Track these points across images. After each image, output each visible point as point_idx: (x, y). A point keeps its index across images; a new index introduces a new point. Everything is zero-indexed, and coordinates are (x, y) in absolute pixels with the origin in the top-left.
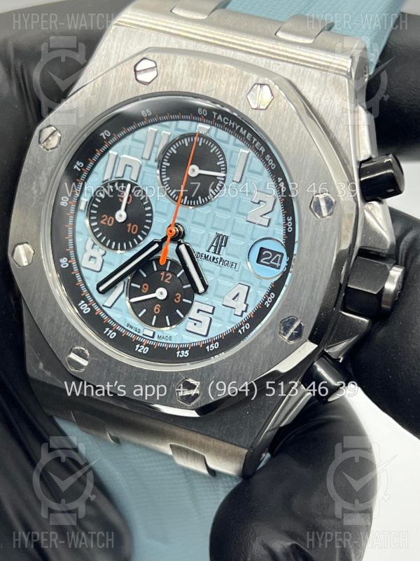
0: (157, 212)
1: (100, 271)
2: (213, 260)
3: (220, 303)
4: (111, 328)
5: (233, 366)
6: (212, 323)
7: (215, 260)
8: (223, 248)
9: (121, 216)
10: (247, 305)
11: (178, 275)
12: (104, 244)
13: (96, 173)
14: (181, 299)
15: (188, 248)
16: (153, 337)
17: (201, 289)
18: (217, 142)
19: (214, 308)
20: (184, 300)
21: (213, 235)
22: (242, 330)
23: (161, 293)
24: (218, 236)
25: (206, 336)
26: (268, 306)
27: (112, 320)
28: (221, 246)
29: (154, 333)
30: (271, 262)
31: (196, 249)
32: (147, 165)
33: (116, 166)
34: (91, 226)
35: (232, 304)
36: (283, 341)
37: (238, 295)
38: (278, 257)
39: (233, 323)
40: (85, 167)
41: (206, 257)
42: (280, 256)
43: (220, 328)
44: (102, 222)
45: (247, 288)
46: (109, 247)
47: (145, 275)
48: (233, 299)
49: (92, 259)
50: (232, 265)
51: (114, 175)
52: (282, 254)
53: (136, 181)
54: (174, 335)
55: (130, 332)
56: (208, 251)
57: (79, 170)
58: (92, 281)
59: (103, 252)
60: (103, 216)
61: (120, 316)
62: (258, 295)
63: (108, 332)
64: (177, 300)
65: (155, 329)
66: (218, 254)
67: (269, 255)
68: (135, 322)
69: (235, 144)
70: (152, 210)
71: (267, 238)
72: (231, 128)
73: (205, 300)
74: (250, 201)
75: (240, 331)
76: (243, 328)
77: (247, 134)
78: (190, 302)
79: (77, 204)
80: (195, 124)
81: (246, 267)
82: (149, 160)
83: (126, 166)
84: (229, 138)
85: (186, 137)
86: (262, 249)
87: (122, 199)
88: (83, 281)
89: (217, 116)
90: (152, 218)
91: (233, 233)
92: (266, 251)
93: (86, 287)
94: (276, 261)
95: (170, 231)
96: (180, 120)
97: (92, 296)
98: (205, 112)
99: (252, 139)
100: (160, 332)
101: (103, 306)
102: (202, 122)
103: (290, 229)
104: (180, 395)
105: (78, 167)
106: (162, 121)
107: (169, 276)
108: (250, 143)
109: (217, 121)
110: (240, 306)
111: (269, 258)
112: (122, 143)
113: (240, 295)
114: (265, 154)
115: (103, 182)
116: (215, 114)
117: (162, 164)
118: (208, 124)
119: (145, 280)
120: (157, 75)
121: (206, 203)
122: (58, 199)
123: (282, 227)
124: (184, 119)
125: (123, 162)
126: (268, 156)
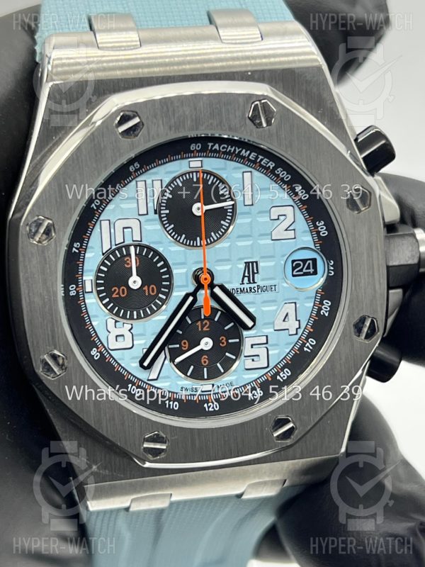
0: (173, 264)
1: (133, 346)
2: (251, 290)
3: (272, 330)
6: (270, 352)
7: (253, 290)
8: (256, 275)
9: (135, 282)
10: (299, 321)
11: (216, 319)
12: (124, 317)
13: (92, 248)
14: (227, 341)
15: (222, 288)
17: (249, 323)
18: (213, 171)
19: (267, 336)
20: (230, 341)
21: (242, 266)
22: (308, 347)
23: (206, 344)
24: (247, 264)
25: (268, 366)
26: (327, 315)
28: (254, 273)
30: (304, 271)
31: (228, 286)
32: (148, 220)
33: (112, 231)
34: (104, 305)
35: (284, 325)
36: (360, 343)
37: (287, 315)
38: (309, 264)
39: (290, 344)
40: (81, 247)
41: (242, 291)
42: (311, 262)
43: (279, 354)
44: (114, 296)
45: (294, 304)
46: (132, 318)
47: (181, 333)
48: (284, 321)
49: (119, 339)
50: (272, 288)
51: (113, 243)
52: (314, 261)
53: (141, 241)
54: (238, 377)
56: (243, 284)
57: (77, 251)
58: (129, 362)
59: (130, 326)
60: (113, 290)
61: (167, 384)
62: (307, 307)
63: (169, 405)
64: (223, 343)
65: (212, 382)
66: (254, 283)
67: (300, 265)
68: (189, 383)
69: (235, 168)
70: (166, 265)
71: (299, 249)
72: (229, 153)
73: (257, 333)
74: (269, 219)
75: (305, 349)
76: (308, 344)
77: (249, 155)
78: (238, 340)
79: (83, 287)
80: (186, 161)
81: (285, 285)
82: (147, 214)
83: (124, 228)
84: (225, 164)
85: (179, 177)
86: (293, 261)
87: (128, 264)
88: (119, 364)
89: (212, 146)
90: (169, 272)
91: (262, 257)
92: (296, 262)
93: (124, 369)
94: (308, 268)
95: (206, 279)
96: (169, 162)
97: (134, 376)
98: (198, 146)
99: (257, 158)
100: (218, 382)
101: (148, 380)
102: (194, 157)
103: (324, 233)
104: (275, 435)
105: (76, 248)
106: (150, 169)
107: (206, 323)
108: (254, 162)
109: (211, 151)
110: (292, 325)
111: (301, 267)
112: (110, 207)
113: (289, 315)
114: (275, 168)
115: (103, 254)
116: (210, 144)
117: (160, 214)
118: (201, 157)
119: (182, 337)
120: (143, 124)
121: (221, 236)
122: (67, 291)
123: (309, 233)
124: (174, 160)
125: (119, 225)
126: (279, 169)
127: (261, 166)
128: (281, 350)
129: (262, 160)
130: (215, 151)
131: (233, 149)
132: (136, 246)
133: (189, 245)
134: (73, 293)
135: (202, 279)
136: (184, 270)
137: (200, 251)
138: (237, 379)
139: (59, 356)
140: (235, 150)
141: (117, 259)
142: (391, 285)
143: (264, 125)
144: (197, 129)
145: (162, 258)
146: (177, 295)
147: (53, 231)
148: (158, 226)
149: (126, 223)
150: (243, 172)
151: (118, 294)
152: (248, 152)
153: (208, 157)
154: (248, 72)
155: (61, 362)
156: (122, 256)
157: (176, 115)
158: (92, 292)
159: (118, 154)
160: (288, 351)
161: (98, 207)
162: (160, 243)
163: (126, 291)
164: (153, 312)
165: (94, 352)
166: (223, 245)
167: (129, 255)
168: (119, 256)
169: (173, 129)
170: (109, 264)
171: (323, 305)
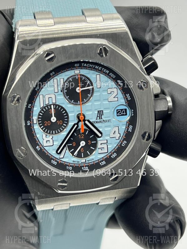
0: (69, 112)
1: (53, 145)
2: (100, 122)
3: (109, 138)
4: (68, 166)
5: (128, 159)
6: (108, 147)
7: (101, 122)
8: (102, 116)
9: (54, 119)
10: (120, 134)
11: (86, 134)
12: (50, 133)
13: (36, 106)
14: (91, 142)
15: (89, 121)
16: (86, 162)
17: (100, 135)
18: (84, 74)
19: (107, 140)
20: (92, 142)
21: (97, 112)
23: (83, 143)
24: (99, 111)
25: (108, 152)
26: (131, 131)
27: (66, 162)
28: (101, 115)
30: (122, 114)
31: (91, 120)
32: (58, 95)
33: (44, 99)
34: (41, 128)
35: (114, 136)
36: (144, 142)
37: (115, 131)
38: (124, 111)
39: (116, 143)
40: (32, 106)
41: (97, 122)
42: (124, 110)
44: (45, 125)
45: (118, 127)
46: (52, 134)
47: (72, 139)
48: (114, 134)
49: (48, 142)
50: (109, 121)
51: (45, 104)
52: (126, 110)
53: (56, 103)
54: (96, 156)
55: (76, 164)
56: (97, 119)
57: (30, 107)
58: (52, 152)
59: (52, 137)
60: (45, 122)
61: (67, 160)
62: (123, 128)
63: (68, 168)
64: (89, 143)
65: (85, 158)
66: (102, 119)
68: (76, 159)
69: (93, 73)
70: (66, 112)
71: (119, 105)
72: (90, 67)
73: (103, 139)
74: (107, 94)
75: (122, 145)
76: (123, 143)
77: (99, 68)
78: (95, 142)
79: (33, 122)
80: (73, 71)
81: (114, 120)
82: (58, 92)
83: (49, 98)
84: (89, 72)
85: (70, 77)
86: (117, 110)
87: (51, 112)
88: (48, 152)
89: (84, 65)
90: (67, 115)
91: (104, 109)
92: (119, 110)
93: (50, 154)
94: (123, 112)
95: (82, 118)
96: (66, 71)
97: (54, 157)
98: (78, 65)
99: (102, 69)
100: (87, 159)
101: (60, 158)
102: (76, 69)
103: (129, 99)
104: (111, 179)
105: (30, 106)
106: (59, 74)
107: (82, 135)
108: (101, 71)
109: (83, 67)
110: (117, 135)
111: (120, 112)
112: (43, 90)
113: (116, 131)
114: (109, 73)
115: (41, 108)
116: (83, 64)
117: (63, 92)
118: (79, 69)
119: (73, 141)
120: (55, 57)
121: (88, 100)
122: (26, 123)
123: (123, 99)
124: (68, 70)
125: (47, 97)
126: (111, 73)
127: (103, 72)
128: (113, 146)
129: (104, 70)
130: (85, 66)
131: (92, 66)
132: (54, 105)
133: (75, 104)
134: (29, 124)
135: (80, 118)
136: (73, 114)
137: (79, 106)
138: (95, 157)
139: (23, 149)
140: (93, 66)
142: (156, 119)
143: (104, 56)
144: (77, 58)
145: (64, 110)
146: (71, 124)
147: (20, 99)
148: (62, 97)
149: (49, 96)
150: (96, 75)
151: (47, 124)
152: (98, 67)
153: (82, 69)
154: (98, 34)
155: (24, 152)
156: (49, 109)
157: (69, 53)
158: (36, 123)
159: (46, 69)
160: (115, 146)
161: (38, 90)
162: (64, 103)
163: (50, 123)
164: (61, 131)
165: (37, 147)
166: (88, 104)
167: (51, 108)
168: (47, 109)
169: (68, 58)
170: (43, 112)
171: (129, 127)
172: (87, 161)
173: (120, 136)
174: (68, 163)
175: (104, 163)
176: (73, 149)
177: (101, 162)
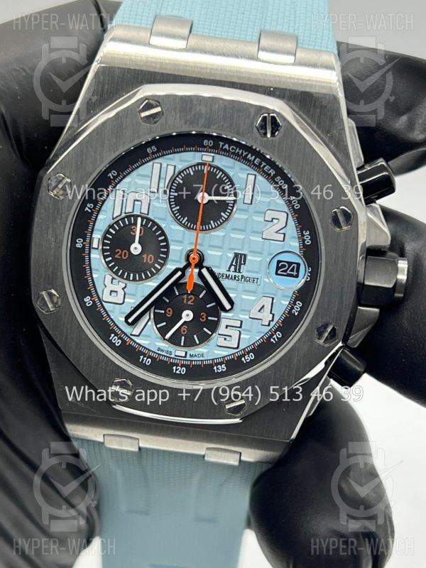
0: (172, 241)
1: (124, 302)
2: (235, 278)
3: (248, 317)
4: (145, 355)
5: (275, 373)
6: (242, 336)
7: (237, 278)
8: (242, 266)
9: (136, 248)
10: (273, 315)
11: (201, 297)
12: (122, 276)
14: (207, 317)
15: (210, 270)
16: (185, 357)
17: (228, 306)
18: (222, 168)
19: (242, 322)
20: (209, 318)
21: (231, 255)
22: (274, 339)
23: (187, 316)
24: (236, 255)
25: (238, 348)
26: (296, 314)
27: (143, 347)
28: (241, 264)
29: (186, 353)
30: (288, 272)
31: (216, 270)
32: (157, 198)
33: (125, 200)
34: (106, 262)
35: (259, 315)
36: (319, 345)
37: (263, 307)
38: (294, 267)
39: (261, 332)
40: (94, 208)
41: (227, 277)
42: (295, 265)
44: (116, 256)
45: (271, 299)
46: (128, 278)
47: (168, 301)
48: (259, 311)
49: (113, 294)
50: (255, 280)
51: (123, 211)
52: (298, 265)
53: (148, 214)
54: (209, 351)
55: (163, 356)
56: (229, 271)
57: (90, 211)
58: (118, 316)
59: (124, 285)
60: (117, 251)
61: (147, 342)
62: (283, 304)
63: (143, 359)
64: (203, 319)
65: (186, 349)
66: (239, 272)
67: (285, 266)
68: (164, 345)
69: (241, 169)
70: (166, 240)
71: (285, 252)
72: (237, 155)
73: (233, 316)
74: (263, 220)
75: (272, 340)
76: (275, 336)
77: (255, 159)
78: (216, 319)
79: (90, 243)
80: (199, 154)
81: (267, 281)
82: (157, 192)
83: (135, 200)
84: (234, 164)
85: (191, 167)
86: (279, 262)
87: (134, 232)
88: (108, 315)
89: (223, 146)
90: (167, 246)
91: (250, 252)
92: (282, 263)
93: (112, 320)
94: (292, 270)
95: (194, 259)
96: (184, 151)
97: (119, 328)
98: (211, 143)
99: (260, 164)
100: (191, 351)
101: (131, 335)
102: (206, 152)
103: (308, 242)
104: (227, 407)
105: (89, 208)
106: (166, 155)
107: (191, 298)
108: (259, 167)
109: (222, 150)
110: (266, 316)
111: (286, 268)
112: (127, 180)
113: (265, 307)
114: (275, 176)
115: (113, 219)
116: (221, 143)
117: (170, 195)
118: (213, 153)
119: (168, 305)
120: (163, 114)
121: (219, 225)
122: (73, 242)
123: (297, 240)
124: (188, 151)
125: (131, 197)
126: (279, 178)
127: (264, 171)
128: (251, 337)
129: (264, 166)
130: (226, 150)
131: (240, 152)
132: (142, 218)
134: (79, 245)
135: (191, 258)
136: (180, 248)
137: (194, 233)
139: (55, 295)
140: (242, 153)
141: (125, 225)
143: (269, 135)
145: (163, 234)
146: (170, 267)
147: (69, 188)
148: (166, 206)
149: (137, 196)
150: (248, 174)
151: (121, 255)
152: (253, 157)
153: (219, 154)
155: (55, 300)
156: (130, 224)
157: (193, 112)
158: (97, 249)
159: (136, 135)
160: (258, 338)
161: (115, 178)
162: (165, 220)
163: (127, 254)
164: (147, 277)
165: (87, 299)
166: (219, 233)
167: (135, 224)
168: (127, 223)
169: (188, 123)
170: (118, 228)
171: (296, 305)
172: (188, 355)
173: (273, 320)
174: (147, 349)
175: (223, 368)
176: (165, 323)
177: (217, 364)
